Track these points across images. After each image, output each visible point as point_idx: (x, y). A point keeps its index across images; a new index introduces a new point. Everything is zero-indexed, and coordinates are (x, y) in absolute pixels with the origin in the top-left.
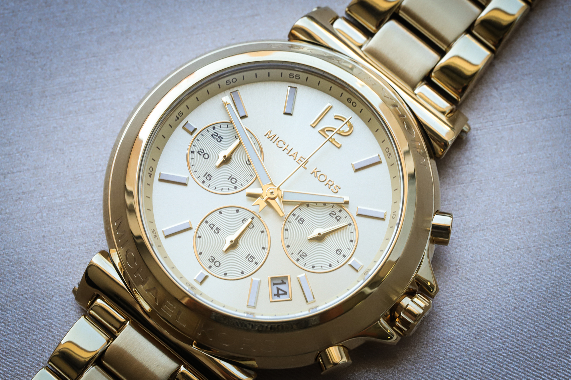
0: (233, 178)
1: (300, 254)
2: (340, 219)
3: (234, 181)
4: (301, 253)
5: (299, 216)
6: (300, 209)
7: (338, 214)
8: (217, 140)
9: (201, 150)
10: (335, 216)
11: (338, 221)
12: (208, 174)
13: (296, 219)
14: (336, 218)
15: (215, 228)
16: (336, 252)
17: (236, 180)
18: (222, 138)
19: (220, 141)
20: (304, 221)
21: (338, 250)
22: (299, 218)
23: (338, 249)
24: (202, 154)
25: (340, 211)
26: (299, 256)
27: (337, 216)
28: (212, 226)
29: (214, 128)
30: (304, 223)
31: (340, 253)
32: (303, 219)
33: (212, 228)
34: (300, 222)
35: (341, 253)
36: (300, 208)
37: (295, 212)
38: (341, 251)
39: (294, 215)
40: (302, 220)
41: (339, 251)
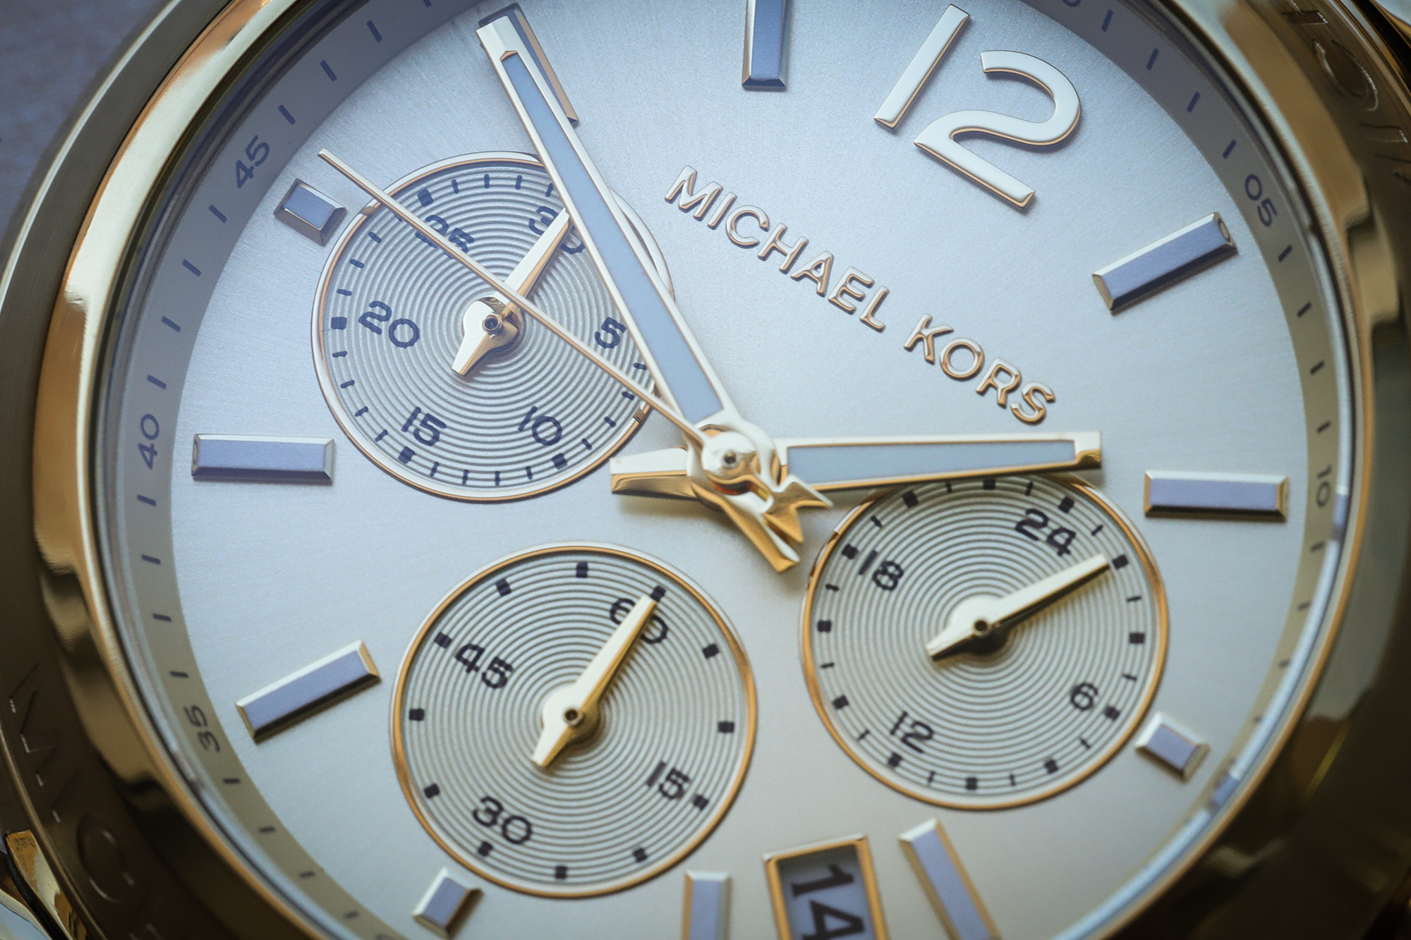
0: (543, 420)
1: (900, 733)
2: (1068, 541)
3: (547, 431)
4: (905, 728)
5: (873, 555)
6: (878, 523)
7: (1057, 519)
9: (377, 310)
10: (1042, 534)
11: (1060, 554)
12: (421, 417)
13: (862, 571)
14: (1051, 540)
15: (484, 663)
16: (1072, 701)
17: (557, 424)
18: (471, 240)
20: (901, 573)
21: (1076, 691)
22: (876, 565)
23: (1080, 681)
24: (384, 326)
25: (1066, 506)
26: (896, 739)
27: (1056, 532)
28: (470, 655)
29: (425, 198)
30: (901, 581)
31: (1091, 700)
32: (898, 567)
33: (471, 666)
34: (885, 580)
35: (1096, 699)
36: (874, 519)
37: (852, 540)
38: (1096, 692)
39: (851, 553)
40: (891, 569)
41: (1086, 695)
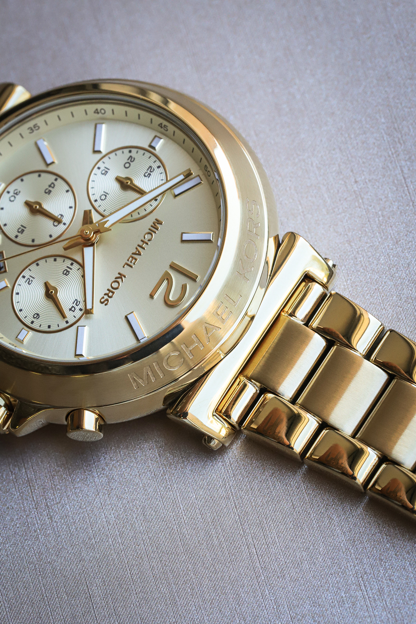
0: (106, 196)
1: (30, 278)
2: (72, 311)
3: (103, 197)
5: (71, 269)
6: (78, 269)
7: (77, 308)
8: (146, 173)
9: (133, 159)
10: (74, 305)
11: (69, 309)
12: (108, 170)
13: (68, 267)
14: (73, 307)
15: (50, 189)
16: (36, 314)
17: (105, 199)
18: (148, 177)
19: (145, 176)
20: (66, 275)
21: (38, 314)
22: (69, 270)
23: (40, 315)
24: (129, 161)
25: (81, 310)
26: (29, 277)
27: (75, 308)
28: (52, 185)
29: (159, 167)
30: (65, 275)
31: (36, 318)
32: (68, 274)
33: (50, 186)
34: (65, 272)
35: (36, 319)
36: (80, 268)
37: (75, 264)
39: (72, 264)
40: (68, 273)
41: (37, 317)
